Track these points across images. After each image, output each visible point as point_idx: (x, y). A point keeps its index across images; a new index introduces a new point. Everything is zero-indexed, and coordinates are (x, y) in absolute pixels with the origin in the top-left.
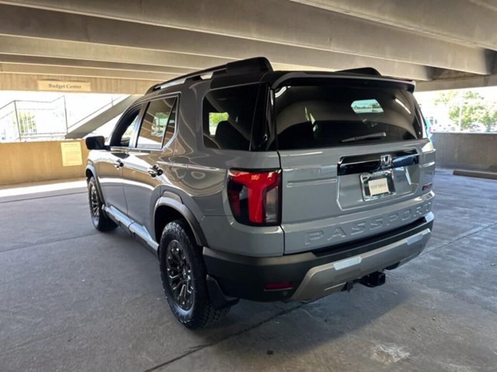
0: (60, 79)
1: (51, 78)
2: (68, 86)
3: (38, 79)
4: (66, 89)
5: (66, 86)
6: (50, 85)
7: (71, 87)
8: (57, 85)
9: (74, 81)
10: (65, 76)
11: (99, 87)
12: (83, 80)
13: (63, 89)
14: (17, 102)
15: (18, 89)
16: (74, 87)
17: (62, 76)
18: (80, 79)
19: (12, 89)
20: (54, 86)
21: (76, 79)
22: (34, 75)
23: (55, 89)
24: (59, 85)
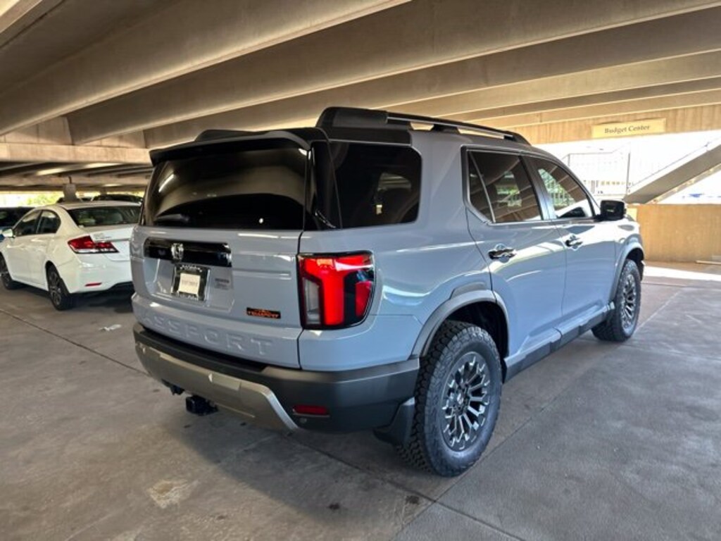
0: (621, 119)
1: (610, 120)
2: (632, 129)
3: (594, 124)
4: (628, 133)
5: (627, 128)
6: (607, 131)
7: (634, 129)
8: (616, 129)
9: (640, 120)
10: (629, 115)
11: (679, 123)
12: (654, 116)
13: (623, 133)
14: (571, 156)
15: (569, 140)
16: (639, 128)
17: (624, 116)
18: (649, 116)
19: (563, 141)
20: (611, 131)
21: (643, 117)
22: (589, 120)
23: (613, 134)
24: (618, 128)
